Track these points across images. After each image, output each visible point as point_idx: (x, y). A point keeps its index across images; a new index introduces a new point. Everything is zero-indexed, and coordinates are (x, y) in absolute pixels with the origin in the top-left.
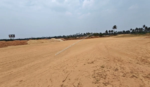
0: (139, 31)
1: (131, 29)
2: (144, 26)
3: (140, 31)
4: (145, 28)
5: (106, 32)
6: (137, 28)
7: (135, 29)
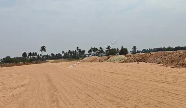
0: (72, 55)
1: (63, 52)
2: (77, 48)
3: (74, 55)
4: (78, 51)
5: (23, 56)
6: (70, 51)
7: (67, 52)
